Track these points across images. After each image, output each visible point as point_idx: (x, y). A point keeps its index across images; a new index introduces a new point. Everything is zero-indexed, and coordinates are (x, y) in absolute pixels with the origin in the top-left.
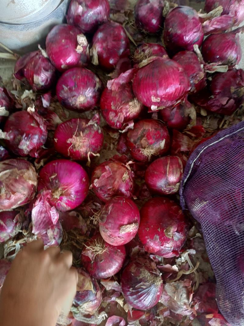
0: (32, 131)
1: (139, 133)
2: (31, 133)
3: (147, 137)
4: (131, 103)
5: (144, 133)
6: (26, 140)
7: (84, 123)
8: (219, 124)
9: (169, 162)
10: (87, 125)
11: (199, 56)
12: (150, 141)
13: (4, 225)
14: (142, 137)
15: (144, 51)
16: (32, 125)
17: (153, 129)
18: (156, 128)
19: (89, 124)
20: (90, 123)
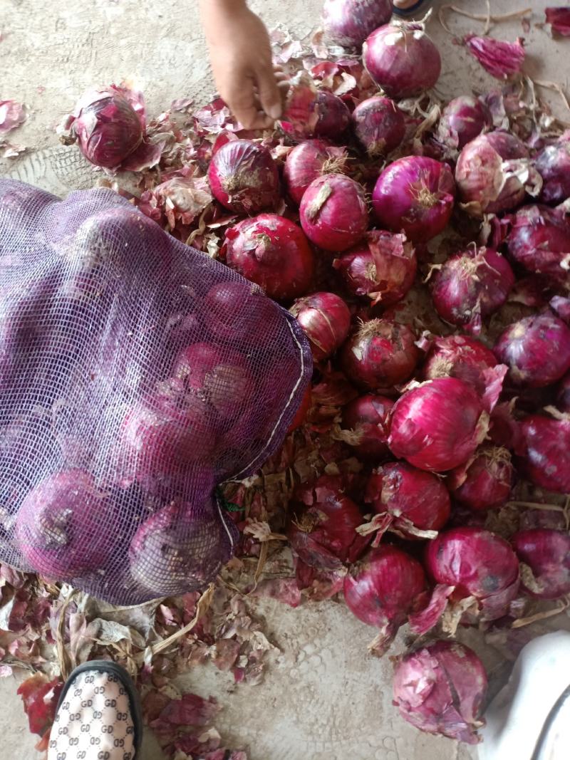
0: (539, 235)
1: (402, 340)
2: (538, 231)
3: (388, 342)
4: (450, 366)
5: (395, 345)
6: (535, 220)
7: (485, 300)
8: (296, 474)
9: (332, 329)
10: (478, 300)
11: (414, 528)
12: (379, 340)
13: (465, 119)
14: (394, 339)
15: (501, 465)
16: (546, 243)
17: (388, 357)
18: (386, 363)
19: (478, 304)
20: (477, 308)
